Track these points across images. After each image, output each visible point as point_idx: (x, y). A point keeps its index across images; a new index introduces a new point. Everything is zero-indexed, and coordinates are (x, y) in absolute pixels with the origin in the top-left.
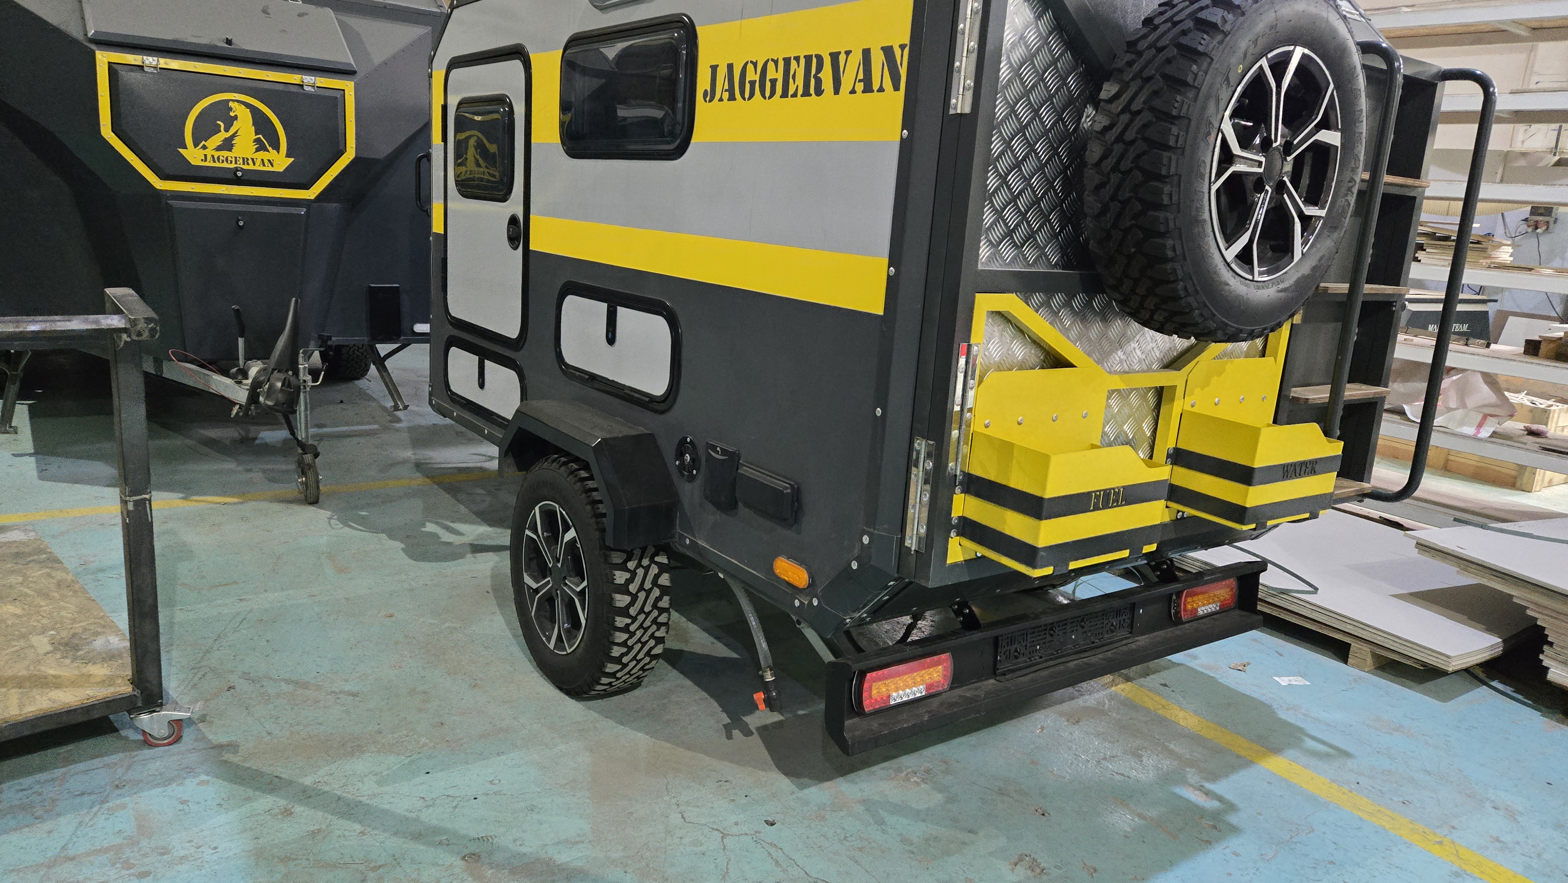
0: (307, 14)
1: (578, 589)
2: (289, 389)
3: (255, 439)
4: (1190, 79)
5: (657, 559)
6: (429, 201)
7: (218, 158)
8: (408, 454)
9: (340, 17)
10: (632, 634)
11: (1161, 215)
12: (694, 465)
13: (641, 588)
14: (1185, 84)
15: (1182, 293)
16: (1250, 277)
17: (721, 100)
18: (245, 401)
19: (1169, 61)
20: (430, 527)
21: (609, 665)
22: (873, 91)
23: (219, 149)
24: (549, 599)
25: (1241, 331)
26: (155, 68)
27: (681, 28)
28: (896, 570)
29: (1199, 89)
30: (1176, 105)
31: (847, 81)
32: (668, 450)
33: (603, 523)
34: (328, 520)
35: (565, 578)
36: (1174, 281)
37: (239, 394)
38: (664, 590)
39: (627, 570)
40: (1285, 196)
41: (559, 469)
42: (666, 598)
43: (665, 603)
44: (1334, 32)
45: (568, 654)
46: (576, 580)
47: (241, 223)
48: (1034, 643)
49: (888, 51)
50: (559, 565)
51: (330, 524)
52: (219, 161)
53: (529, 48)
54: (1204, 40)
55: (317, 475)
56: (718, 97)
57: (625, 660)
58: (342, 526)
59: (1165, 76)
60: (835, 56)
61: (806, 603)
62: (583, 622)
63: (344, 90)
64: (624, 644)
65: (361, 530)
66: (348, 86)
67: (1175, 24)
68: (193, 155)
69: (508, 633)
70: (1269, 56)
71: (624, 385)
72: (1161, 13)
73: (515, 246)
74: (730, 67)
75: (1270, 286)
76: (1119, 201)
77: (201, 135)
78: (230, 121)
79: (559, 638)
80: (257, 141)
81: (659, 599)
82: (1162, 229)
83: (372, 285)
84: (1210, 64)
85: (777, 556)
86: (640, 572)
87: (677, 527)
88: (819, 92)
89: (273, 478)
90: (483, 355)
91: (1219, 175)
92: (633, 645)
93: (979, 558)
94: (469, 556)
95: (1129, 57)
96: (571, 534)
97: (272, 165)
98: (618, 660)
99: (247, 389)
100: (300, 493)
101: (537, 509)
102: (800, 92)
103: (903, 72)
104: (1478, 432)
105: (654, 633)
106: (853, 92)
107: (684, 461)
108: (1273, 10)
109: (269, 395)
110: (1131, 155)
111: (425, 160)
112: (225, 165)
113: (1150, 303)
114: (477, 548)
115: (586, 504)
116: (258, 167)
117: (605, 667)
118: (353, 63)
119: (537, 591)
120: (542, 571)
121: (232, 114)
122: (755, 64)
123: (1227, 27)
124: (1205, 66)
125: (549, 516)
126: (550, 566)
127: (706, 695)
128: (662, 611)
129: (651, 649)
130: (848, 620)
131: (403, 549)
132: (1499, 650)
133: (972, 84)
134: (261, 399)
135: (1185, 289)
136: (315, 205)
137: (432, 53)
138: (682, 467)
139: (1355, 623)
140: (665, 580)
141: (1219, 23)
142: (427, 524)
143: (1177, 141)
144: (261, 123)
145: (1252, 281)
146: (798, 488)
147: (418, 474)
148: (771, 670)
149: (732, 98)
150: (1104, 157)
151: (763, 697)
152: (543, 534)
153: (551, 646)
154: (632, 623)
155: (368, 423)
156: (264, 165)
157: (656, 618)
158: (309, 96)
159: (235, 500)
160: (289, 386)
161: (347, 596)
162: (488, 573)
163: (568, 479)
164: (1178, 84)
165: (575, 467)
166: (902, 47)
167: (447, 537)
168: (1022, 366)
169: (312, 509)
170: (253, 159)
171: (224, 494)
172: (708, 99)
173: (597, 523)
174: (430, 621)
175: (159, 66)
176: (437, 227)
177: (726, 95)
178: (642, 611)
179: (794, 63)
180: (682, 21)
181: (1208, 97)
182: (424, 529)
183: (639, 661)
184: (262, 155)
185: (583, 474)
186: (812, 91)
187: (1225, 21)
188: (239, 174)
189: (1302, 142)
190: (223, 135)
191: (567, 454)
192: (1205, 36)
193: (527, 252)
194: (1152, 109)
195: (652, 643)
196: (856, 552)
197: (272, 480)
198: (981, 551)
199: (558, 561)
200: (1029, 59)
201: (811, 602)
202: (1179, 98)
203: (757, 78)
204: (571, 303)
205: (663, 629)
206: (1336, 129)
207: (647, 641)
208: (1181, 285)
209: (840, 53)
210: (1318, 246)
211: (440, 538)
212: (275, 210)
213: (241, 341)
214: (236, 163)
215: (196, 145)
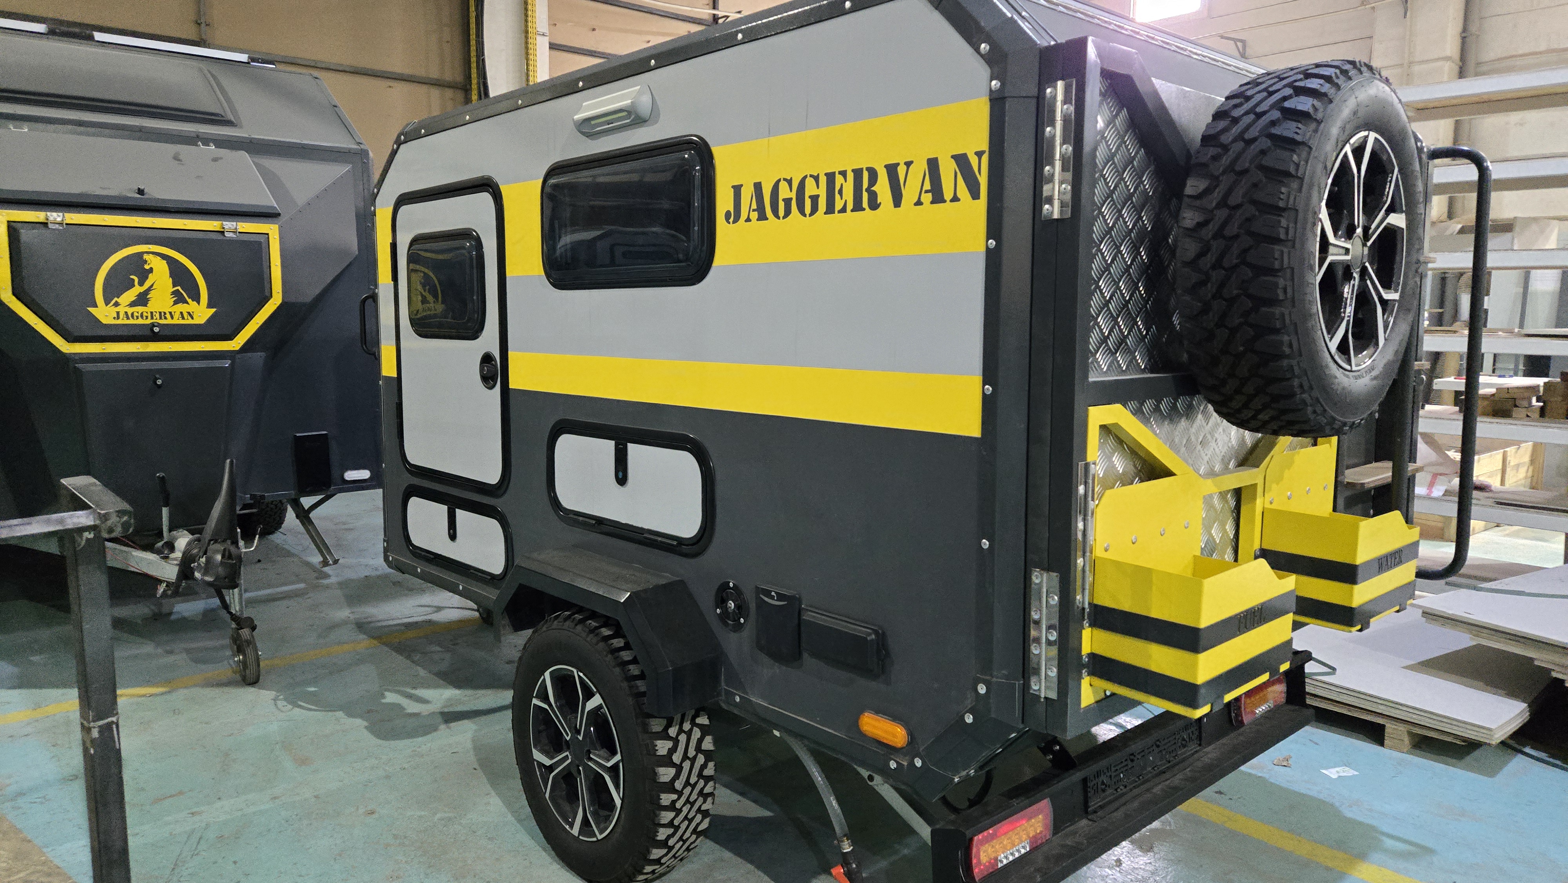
0: (221, 158)
1: (609, 764)
2: (230, 561)
3: (170, 614)
4: (1292, 170)
5: (699, 721)
6: (377, 343)
7: (132, 314)
8: (344, 613)
9: (256, 160)
10: (679, 811)
11: (1277, 311)
12: (740, 613)
13: (685, 757)
14: (1288, 174)
15: (1298, 391)
16: (1348, 367)
17: (748, 220)
18: (175, 578)
19: (1263, 152)
20: (391, 698)
21: (655, 851)
22: (945, 201)
23: (133, 304)
24: (568, 778)
25: (1345, 424)
26: (61, 224)
27: (693, 149)
28: (1020, 721)
29: (1302, 179)
30: (1282, 196)
31: (910, 193)
32: (705, 599)
33: (637, 687)
34: (273, 701)
35: (589, 752)
36: (1288, 379)
37: (168, 571)
38: (708, 756)
39: (669, 738)
40: (1368, 282)
41: (574, 628)
42: (711, 765)
43: (710, 771)
44: (1398, 115)
45: (598, 840)
46: (603, 752)
47: (159, 382)
48: (1117, 772)
49: (961, 160)
50: (580, 738)
51: (277, 707)
52: (133, 318)
53: (497, 179)
54: (1300, 129)
55: (256, 650)
56: (744, 215)
57: (671, 842)
58: (291, 707)
59: (1262, 168)
60: (892, 169)
61: (905, 764)
62: (618, 802)
63: (268, 234)
64: (671, 824)
65: (315, 710)
66: (272, 230)
67: (1259, 116)
68: (104, 313)
69: (510, 818)
70: (1352, 141)
71: (642, 529)
72: (1236, 106)
73: (491, 385)
74: (758, 187)
75: (1364, 375)
76: (1225, 300)
77: (113, 290)
78: (144, 275)
79: (585, 822)
80: (176, 293)
81: (704, 767)
82: (1278, 325)
83: (298, 435)
84: (1309, 153)
85: (861, 712)
86: (683, 738)
87: (723, 684)
88: (874, 205)
89: (199, 658)
90: (453, 504)
91: (1321, 266)
92: (680, 824)
93: (1107, 697)
94: (443, 727)
95: (1212, 151)
96: (596, 701)
97: (192, 318)
98: (664, 844)
99: (177, 565)
100: (234, 672)
101: (547, 674)
102: (850, 206)
103: (983, 180)
104: (1431, 492)
105: (700, 806)
106: (919, 203)
107: (727, 609)
108: (1354, 97)
109: (206, 571)
110: (1235, 250)
111: (370, 301)
112: (140, 321)
113: (1257, 403)
114: (451, 717)
115: (614, 667)
116: (177, 321)
117: (649, 852)
118: (276, 205)
119: (551, 768)
120: (556, 744)
121: (147, 267)
122: (790, 182)
123: (1319, 116)
124: (1304, 155)
125: (563, 683)
126: (568, 739)
127: (750, 867)
128: (708, 779)
129: (698, 825)
130: (956, 780)
131: (366, 727)
132: (1526, 716)
133: (1069, 187)
134: (197, 575)
135: (1301, 386)
136: (239, 356)
137: (376, 190)
138: (725, 615)
139: (1388, 704)
140: (708, 744)
141: (1311, 111)
142: (387, 694)
143: (1287, 233)
144: (178, 274)
145: (1351, 371)
146: (884, 633)
147: (362, 636)
148: (848, 839)
149: (762, 217)
150: (1201, 255)
151: (842, 870)
152: (555, 703)
153: (575, 831)
154: (679, 798)
155: (293, 583)
156: (183, 318)
157: (702, 789)
158: (231, 241)
159: (161, 690)
160: (230, 557)
161: (315, 794)
162: (469, 745)
163: (589, 639)
164: (1282, 175)
165: (594, 624)
166: (979, 154)
167: (412, 707)
168: (1126, 481)
169: (251, 689)
170: (170, 313)
171: (148, 683)
172: (731, 220)
173: (631, 687)
174: (419, 813)
175: (65, 222)
176: (388, 369)
177: (754, 215)
178: (687, 783)
179: (839, 179)
180: (691, 142)
181: (1311, 186)
182: (384, 701)
183: (685, 842)
184: (181, 307)
185: (606, 632)
186: (865, 204)
187: (1316, 109)
188: (156, 330)
189: (1377, 226)
190: (137, 290)
191: (581, 610)
192: (1300, 125)
193: (506, 392)
194: (1254, 202)
195: (699, 817)
196: (969, 702)
197: (197, 661)
198: (1111, 688)
199: (578, 732)
200: (1111, 158)
201: (912, 764)
202: (1283, 190)
203: (793, 195)
204: (567, 444)
205: (710, 800)
206: (1402, 212)
207: (695, 816)
208: (1296, 382)
209: (898, 164)
210: (1397, 329)
211: (404, 709)
212: (197, 364)
213: (165, 511)
214: (152, 318)
215: (107, 303)
